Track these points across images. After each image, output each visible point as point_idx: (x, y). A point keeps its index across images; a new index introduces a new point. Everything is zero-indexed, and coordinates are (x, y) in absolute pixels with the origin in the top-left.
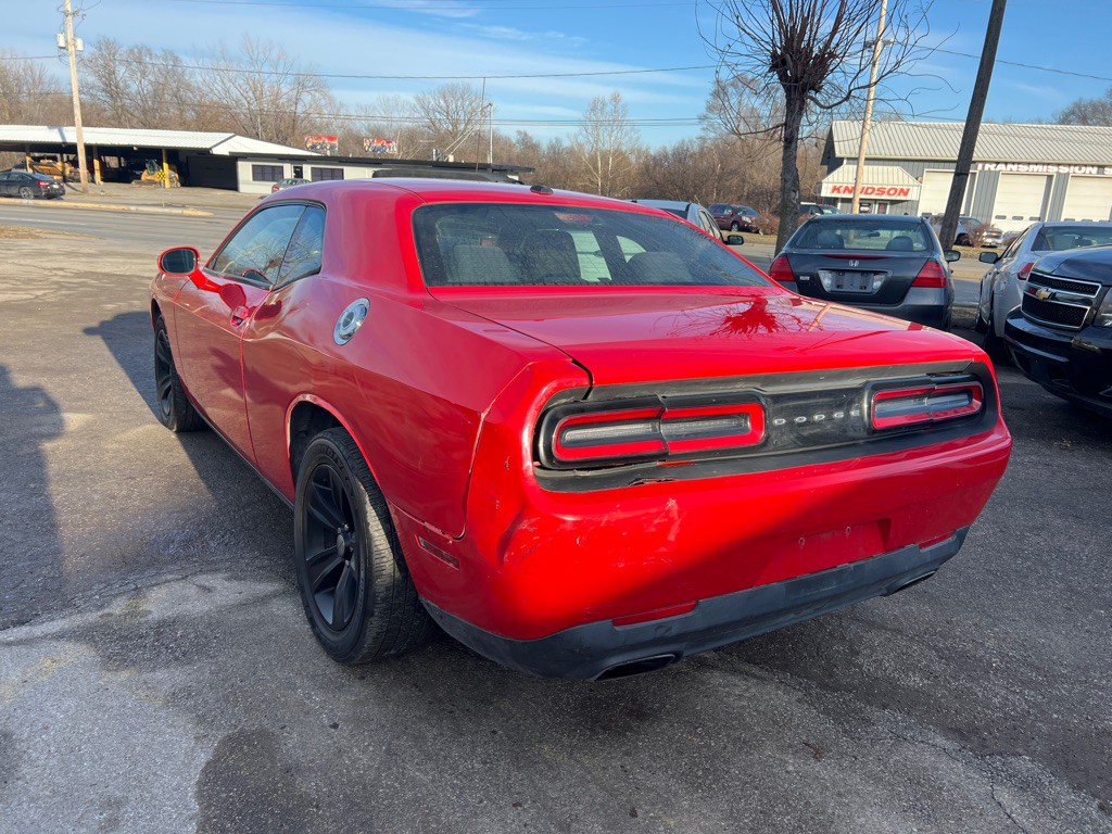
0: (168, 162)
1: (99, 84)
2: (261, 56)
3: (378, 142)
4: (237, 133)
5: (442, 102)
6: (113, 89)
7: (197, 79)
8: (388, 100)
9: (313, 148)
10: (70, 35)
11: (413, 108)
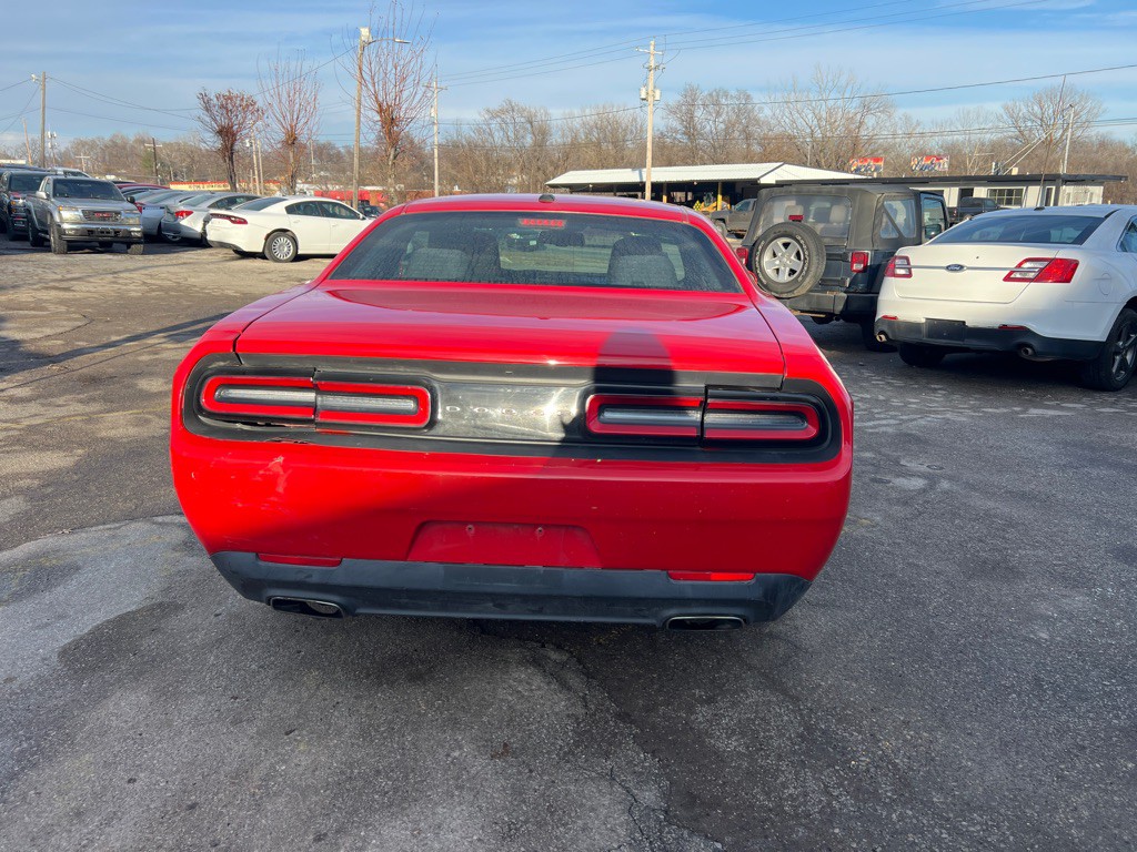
0: (723, 195)
1: (679, 127)
2: (830, 84)
3: (927, 160)
4: (785, 163)
5: (1036, 108)
6: (691, 130)
7: (766, 113)
8: (969, 113)
9: (857, 171)
10: (651, 87)
11: (999, 118)
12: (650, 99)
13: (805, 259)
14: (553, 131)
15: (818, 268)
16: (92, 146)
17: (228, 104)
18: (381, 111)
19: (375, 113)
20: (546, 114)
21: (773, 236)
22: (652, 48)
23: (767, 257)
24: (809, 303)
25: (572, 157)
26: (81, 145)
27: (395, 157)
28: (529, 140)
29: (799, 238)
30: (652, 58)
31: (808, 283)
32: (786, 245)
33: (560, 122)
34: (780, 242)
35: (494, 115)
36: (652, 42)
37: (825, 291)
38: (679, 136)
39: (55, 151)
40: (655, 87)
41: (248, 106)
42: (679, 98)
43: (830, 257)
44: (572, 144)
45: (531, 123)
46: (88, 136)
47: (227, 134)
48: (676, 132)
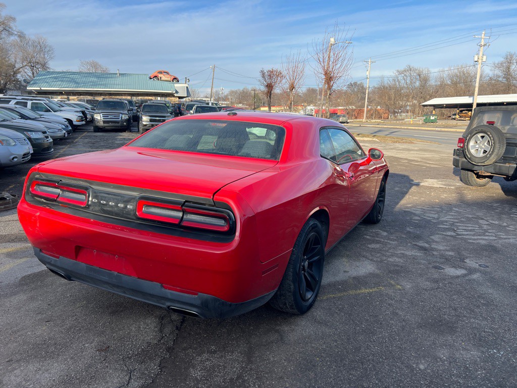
10: (481, 55)
12: (480, 61)
13: (492, 145)
14: (431, 79)
15: (501, 150)
16: (236, 92)
17: (271, 74)
18: (326, 74)
19: (323, 75)
20: (428, 71)
21: (475, 132)
22: (483, 35)
23: (472, 143)
24: (494, 169)
25: (441, 91)
26: (232, 93)
27: (330, 95)
28: (418, 84)
29: (489, 133)
30: (483, 40)
31: (493, 159)
32: (483, 137)
33: (435, 74)
34: (479, 135)
35: (400, 73)
36: (484, 32)
37: (505, 163)
38: (500, 79)
39: (223, 95)
40: (483, 55)
41: (279, 74)
42: (502, 59)
43: (508, 144)
44: (441, 85)
45: (420, 76)
46: (234, 89)
47: (270, 87)
48: (499, 77)
